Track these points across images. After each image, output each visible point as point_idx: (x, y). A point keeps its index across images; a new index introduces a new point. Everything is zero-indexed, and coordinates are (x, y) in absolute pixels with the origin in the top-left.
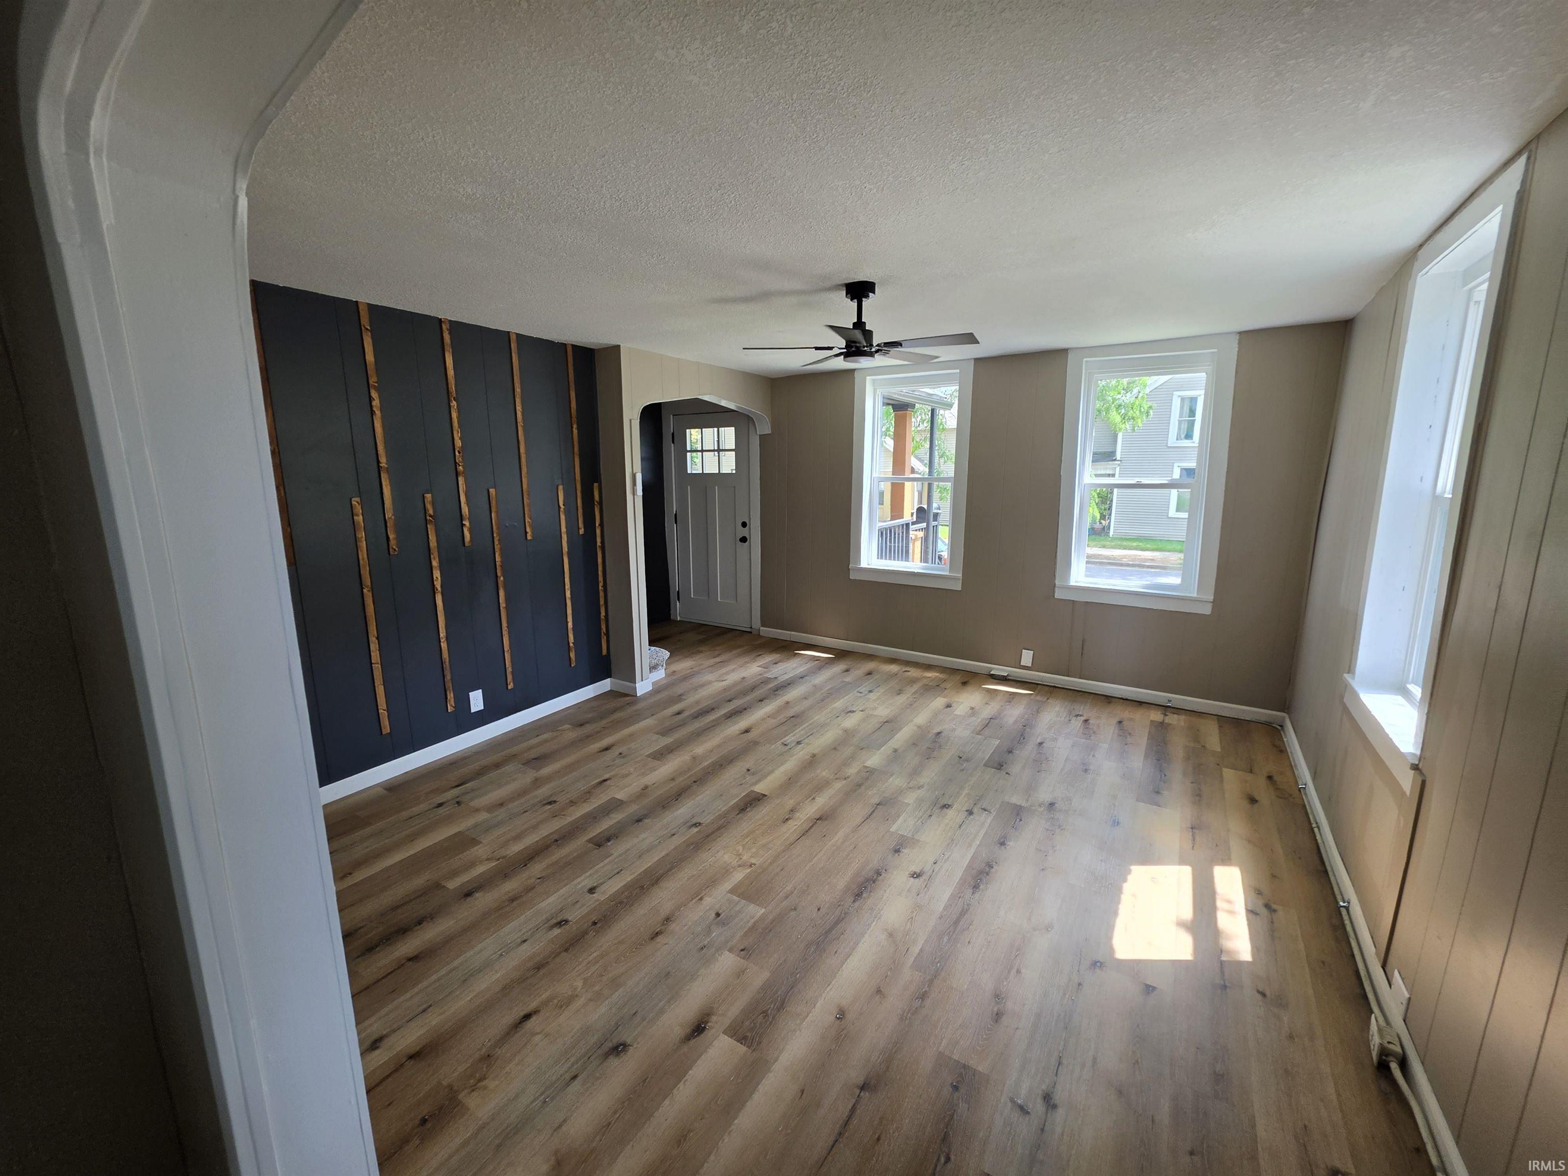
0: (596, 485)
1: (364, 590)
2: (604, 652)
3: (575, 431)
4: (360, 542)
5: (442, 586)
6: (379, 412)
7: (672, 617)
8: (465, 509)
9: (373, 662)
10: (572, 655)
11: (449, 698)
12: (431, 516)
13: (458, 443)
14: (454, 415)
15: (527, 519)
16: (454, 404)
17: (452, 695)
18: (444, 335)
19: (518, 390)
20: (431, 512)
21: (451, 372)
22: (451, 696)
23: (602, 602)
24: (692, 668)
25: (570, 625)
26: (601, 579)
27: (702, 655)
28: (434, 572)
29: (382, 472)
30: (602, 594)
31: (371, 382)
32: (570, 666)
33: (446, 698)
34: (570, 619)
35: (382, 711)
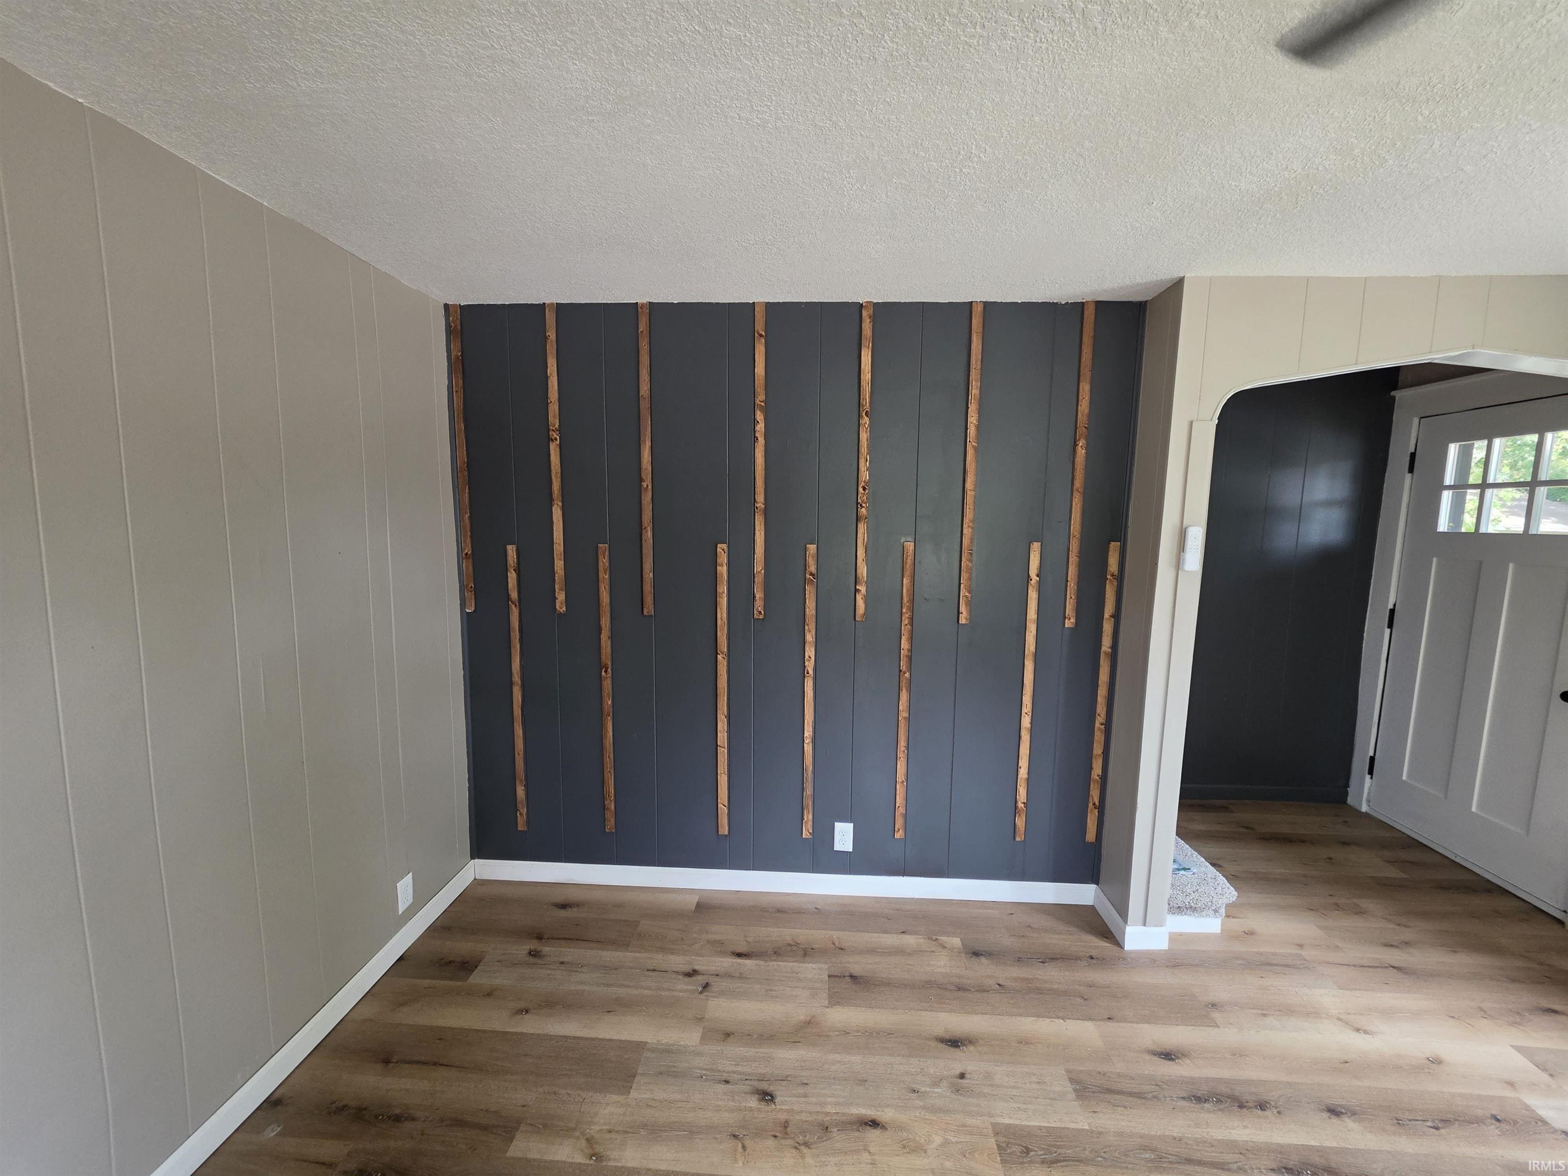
0: (1114, 546)
1: (718, 656)
2: (1091, 836)
3: (1081, 452)
4: (720, 598)
5: (815, 670)
6: (763, 439)
7: (1350, 800)
8: (863, 570)
9: (719, 744)
10: (1020, 822)
11: (805, 817)
12: (811, 574)
13: (865, 476)
14: (864, 436)
15: (963, 592)
16: (866, 420)
17: (811, 817)
18: (863, 325)
19: (975, 391)
20: (813, 569)
21: (866, 376)
22: (808, 817)
23: (1098, 749)
24: (1301, 946)
25: (1023, 773)
26: (1101, 709)
27: (1357, 922)
28: (807, 649)
29: (756, 514)
30: (1099, 737)
31: (757, 402)
32: (1014, 838)
33: (803, 819)
34: (1024, 763)
35: (722, 806)
